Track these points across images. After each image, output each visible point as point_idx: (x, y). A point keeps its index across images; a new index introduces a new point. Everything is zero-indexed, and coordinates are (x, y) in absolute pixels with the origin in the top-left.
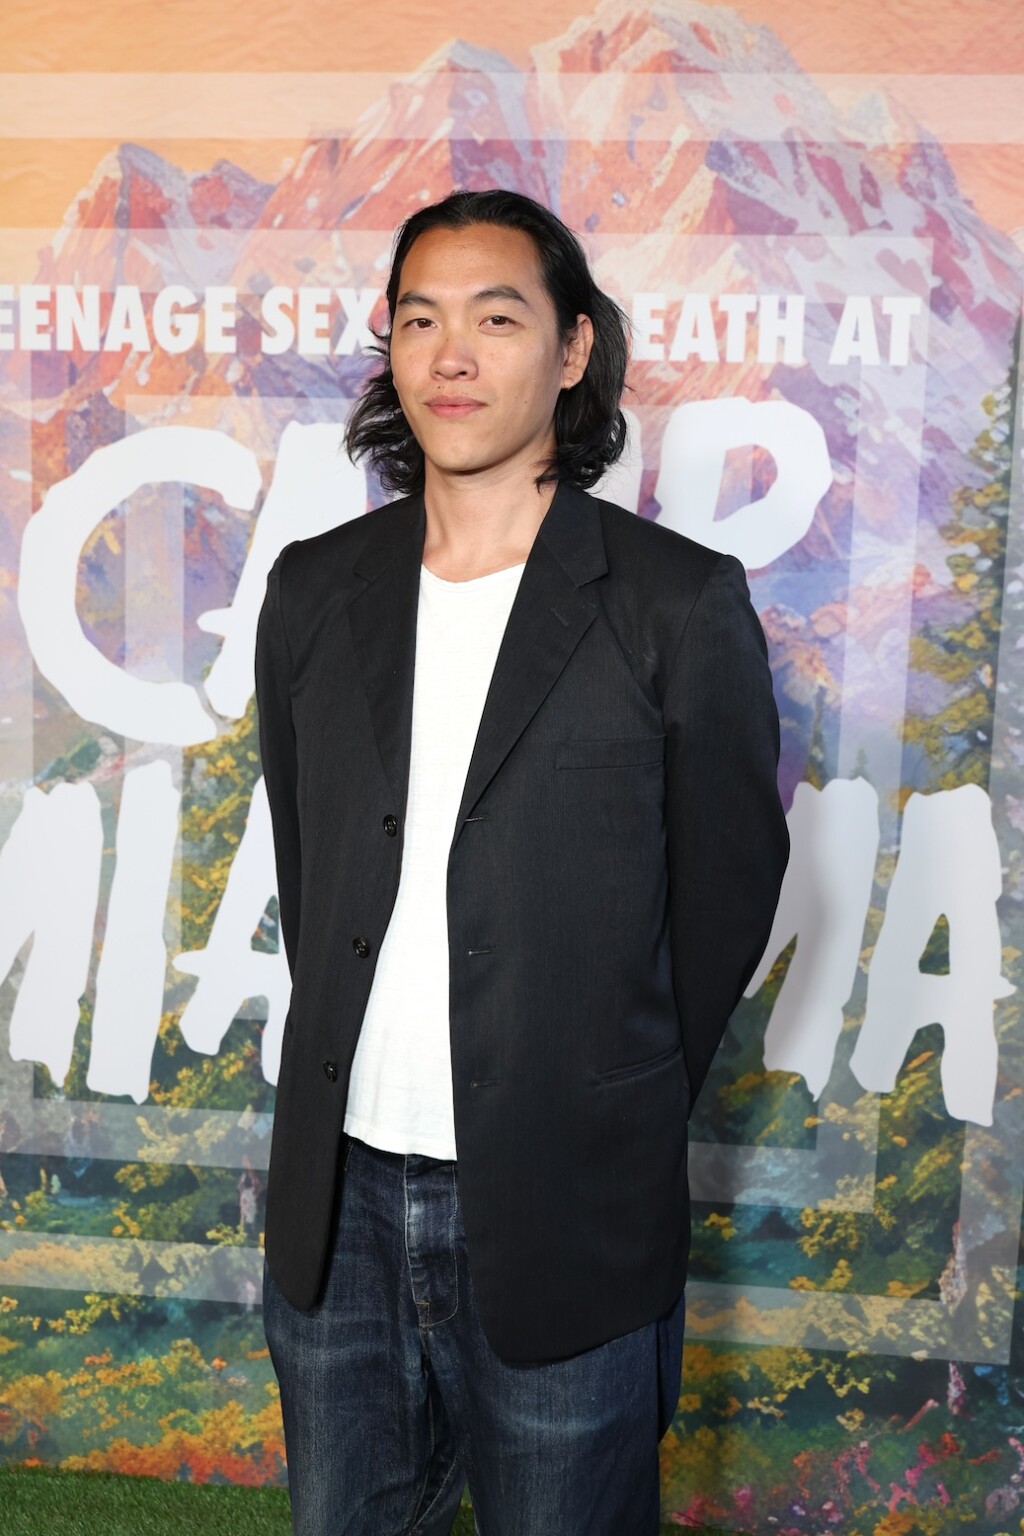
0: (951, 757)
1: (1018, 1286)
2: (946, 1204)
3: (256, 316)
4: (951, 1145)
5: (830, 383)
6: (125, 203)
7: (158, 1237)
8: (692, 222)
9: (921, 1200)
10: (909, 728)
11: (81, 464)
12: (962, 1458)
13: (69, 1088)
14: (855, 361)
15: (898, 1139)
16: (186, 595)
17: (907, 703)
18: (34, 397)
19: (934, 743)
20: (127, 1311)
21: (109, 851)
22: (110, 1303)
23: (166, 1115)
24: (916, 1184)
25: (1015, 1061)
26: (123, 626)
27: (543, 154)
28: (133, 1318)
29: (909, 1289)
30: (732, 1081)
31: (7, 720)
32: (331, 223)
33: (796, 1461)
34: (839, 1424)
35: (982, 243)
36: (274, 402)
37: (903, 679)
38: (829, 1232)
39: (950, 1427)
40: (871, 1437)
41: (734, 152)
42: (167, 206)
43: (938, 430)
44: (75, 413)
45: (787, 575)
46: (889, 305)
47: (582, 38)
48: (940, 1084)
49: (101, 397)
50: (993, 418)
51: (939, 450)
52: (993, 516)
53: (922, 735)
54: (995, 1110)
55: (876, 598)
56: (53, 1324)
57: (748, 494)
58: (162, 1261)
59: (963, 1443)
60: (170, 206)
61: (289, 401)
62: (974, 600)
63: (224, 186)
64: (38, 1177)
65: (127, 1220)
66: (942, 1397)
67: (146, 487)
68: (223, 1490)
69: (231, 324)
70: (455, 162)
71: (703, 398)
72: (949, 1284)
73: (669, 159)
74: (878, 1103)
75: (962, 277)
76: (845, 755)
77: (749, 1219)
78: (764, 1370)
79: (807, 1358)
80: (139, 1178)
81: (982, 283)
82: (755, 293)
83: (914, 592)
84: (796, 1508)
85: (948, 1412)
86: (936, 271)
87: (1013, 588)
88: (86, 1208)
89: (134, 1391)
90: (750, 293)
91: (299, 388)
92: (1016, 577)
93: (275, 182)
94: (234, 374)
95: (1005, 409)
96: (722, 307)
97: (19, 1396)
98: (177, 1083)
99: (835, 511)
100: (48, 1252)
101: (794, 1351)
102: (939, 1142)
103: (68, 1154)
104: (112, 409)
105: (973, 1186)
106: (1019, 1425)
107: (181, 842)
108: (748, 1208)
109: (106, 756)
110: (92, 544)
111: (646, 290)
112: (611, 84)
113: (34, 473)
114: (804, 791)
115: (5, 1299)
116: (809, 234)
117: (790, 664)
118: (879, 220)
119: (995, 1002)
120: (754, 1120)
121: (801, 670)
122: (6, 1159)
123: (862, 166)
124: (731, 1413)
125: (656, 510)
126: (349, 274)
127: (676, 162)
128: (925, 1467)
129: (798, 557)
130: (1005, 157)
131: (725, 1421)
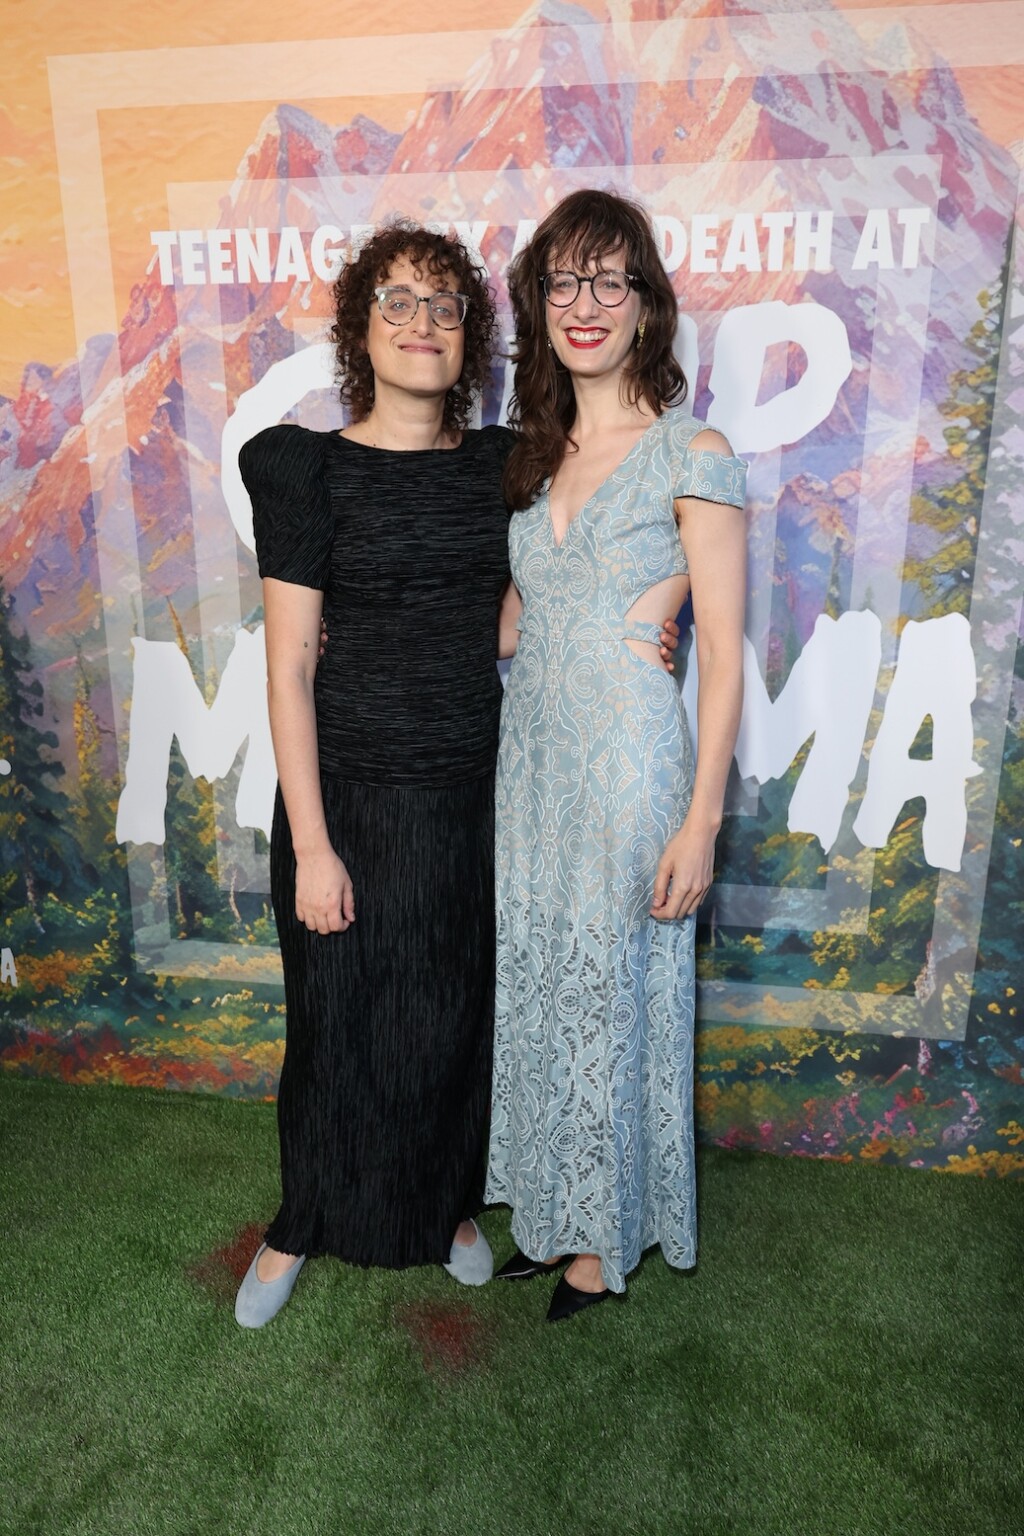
0: (941, 591)
1: (974, 986)
2: (922, 929)
4: (927, 886)
5: (853, 287)
6: (284, 156)
8: (741, 149)
9: (904, 926)
10: (907, 569)
11: (262, 376)
12: (926, 1104)
14: (874, 265)
15: (887, 882)
17: (907, 550)
18: (223, 323)
19: (927, 581)
24: (900, 914)
25: (980, 824)
27: (618, 96)
29: (893, 988)
30: (763, 839)
31: (220, 579)
32: (447, 167)
33: (805, 1105)
34: (837, 1080)
35: (983, 156)
37: (904, 530)
38: (834, 948)
39: (919, 1083)
40: (861, 1090)
41: (776, 85)
42: (318, 157)
43: (940, 322)
44: (255, 335)
45: (813, 448)
46: (903, 216)
48: (921, 842)
49: (275, 321)
50: (986, 310)
51: (940, 340)
52: (983, 393)
54: (962, 860)
55: (885, 465)
57: (784, 382)
59: (928, 1095)
60: (320, 157)
62: (964, 465)
63: (361, 137)
64: (261, 909)
66: (914, 1063)
67: (313, 392)
70: (546, 107)
71: (748, 303)
72: (923, 985)
73: (722, 94)
74: (874, 855)
75: (966, 189)
76: (857, 593)
77: (774, 939)
78: (783, 1044)
79: (815, 1036)
81: (982, 192)
82: (792, 210)
83: (916, 459)
84: (804, 1137)
85: (918, 1074)
86: (942, 185)
87: (996, 453)
90: (788, 210)
92: (999, 444)
93: (402, 133)
95: (996, 302)
96: (764, 224)
97: (258, 1055)
99: (854, 394)
100: (272, 960)
101: (806, 1030)
102: (919, 883)
104: (284, 330)
105: (943, 914)
106: (969, 1082)
108: (774, 931)
111: (702, 212)
112: (674, 29)
113: (227, 384)
114: (823, 621)
115: (244, 991)
116: (837, 157)
117: (814, 521)
118: (897, 141)
119: (967, 780)
120: (780, 868)
121: (823, 525)
122: (238, 895)
123: (884, 93)
124: (758, 1072)
125: (711, 398)
126: (463, 209)
127: (728, 98)
128: (899, 1110)
129: (824, 433)
130: (1007, 77)
131: (754, 1078)
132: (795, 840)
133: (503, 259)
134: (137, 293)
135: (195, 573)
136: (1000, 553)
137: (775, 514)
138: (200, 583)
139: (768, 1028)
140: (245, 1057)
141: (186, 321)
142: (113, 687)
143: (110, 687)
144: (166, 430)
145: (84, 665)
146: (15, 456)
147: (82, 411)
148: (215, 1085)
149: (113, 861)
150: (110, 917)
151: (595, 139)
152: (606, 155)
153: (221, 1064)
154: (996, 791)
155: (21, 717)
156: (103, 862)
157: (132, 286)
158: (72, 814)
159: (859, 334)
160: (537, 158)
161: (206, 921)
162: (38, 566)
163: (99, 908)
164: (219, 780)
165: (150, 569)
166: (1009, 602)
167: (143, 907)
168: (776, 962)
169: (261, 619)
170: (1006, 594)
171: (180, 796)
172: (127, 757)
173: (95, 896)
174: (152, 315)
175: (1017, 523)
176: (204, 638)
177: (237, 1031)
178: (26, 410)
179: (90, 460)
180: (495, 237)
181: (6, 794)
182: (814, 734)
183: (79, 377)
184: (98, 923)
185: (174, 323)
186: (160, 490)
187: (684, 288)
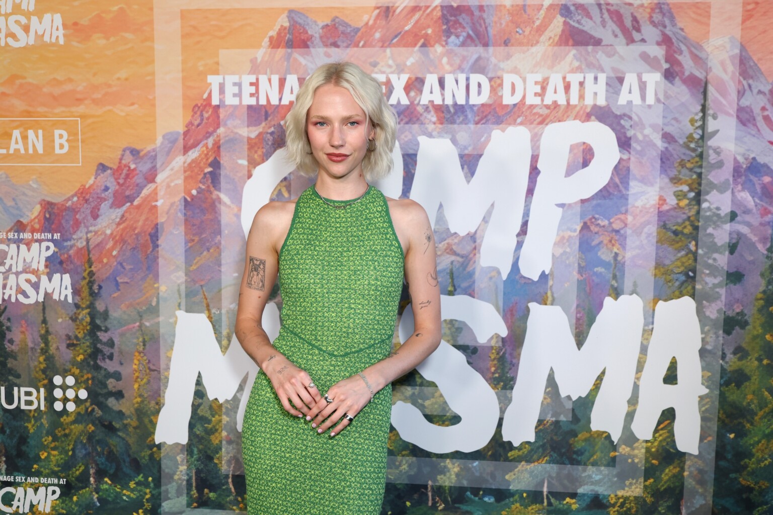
0: (677, 284)
2: (677, 492)
4: (679, 464)
5: (618, 113)
6: (290, 37)
8: (553, 41)
9: (665, 489)
10: (657, 271)
11: (270, 156)
14: (630, 103)
15: (654, 461)
17: (656, 259)
18: (248, 126)
19: (669, 278)
24: (663, 483)
25: (709, 424)
27: (484, 11)
30: (576, 436)
32: (385, 45)
35: (688, 48)
37: (654, 248)
38: (622, 505)
41: (572, 8)
43: (669, 134)
44: (267, 133)
45: (599, 201)
46: (646, 77)
48: (674, 436)
49: (280, 126)
50: (694, 128)
51: (669, 143)
52: (695, 172)
53: (663, 274)
54: (699, 448)
55: (641, 211)
57: (581, 165)
60: (311, 38)
62: (687, 211)
63: (336, 28)
70: (443, 16)
71: (559, 121)
73: (542, 12)
74: (644, 445)
75: (679, 64)
76: (628, 284)
77: (584, 500)
81: (688, 66)
82: (583, 73)
83: (658, 208)
86: (667, 61)
87: (705, 205)
90: (580, 72)
92: (706, 200)
93: (360, 26)
95: (699, 123)
96: (567, 80)
99: (621, 172)
102: (673, 462)
105: (689, 482)
108: (584, 495)
110: (276, 193)
111: (532, 72)
113: (248, 161)
114: (608, 301)
116: (607, 45)
117: (601, 242)
118: (640, 38)
119: (699, 397)
120: (587, 454)
121: (607, 245)
123: (632, 14)
125: (538, 172)
126: (394, 67)
127: (546, 14)
129: (605, 193)
130: (698, 8)
133: (417, 95)
134: (197, 109)
135: (220, 271)
136: (711, 261)
137: (578, 238)
138: (223, 277)
141: (225, 125)
142: (161, 342)
143: (159, 342)
144: (208, 187)
145: (143, 328)
146: (111, 201)
147: (156, 175)
149: (151, 456)
150: (146, 494)
151: (471, 32)
152: (477, 42)
154: (717, 403)
155: (98, 361)
156: (144, 457)
157: (194, 104)
158: (126, 425)
159: (623, 139)
160: (438, 41)
161: (212, 495)
162: (119, 267)
163: (139, 488)
164: (227, 401)
165: (191, 269)
166: (717, 290)
167: (169, 486)
170: (715, 286)
171: (200, 412)
172: (167, 386)
173: (137, 480)
174: (205, 121)
175: (719, 244)
176: (223, 311)
178: (121, 174)
179: (159, 203)
180: (413, 82)
181: (83, 412)
182: (605, 370)
183: (156, 156)
184: (138, 497)
185: (218, 126)
186: (202, 222)
187: (522, 113)
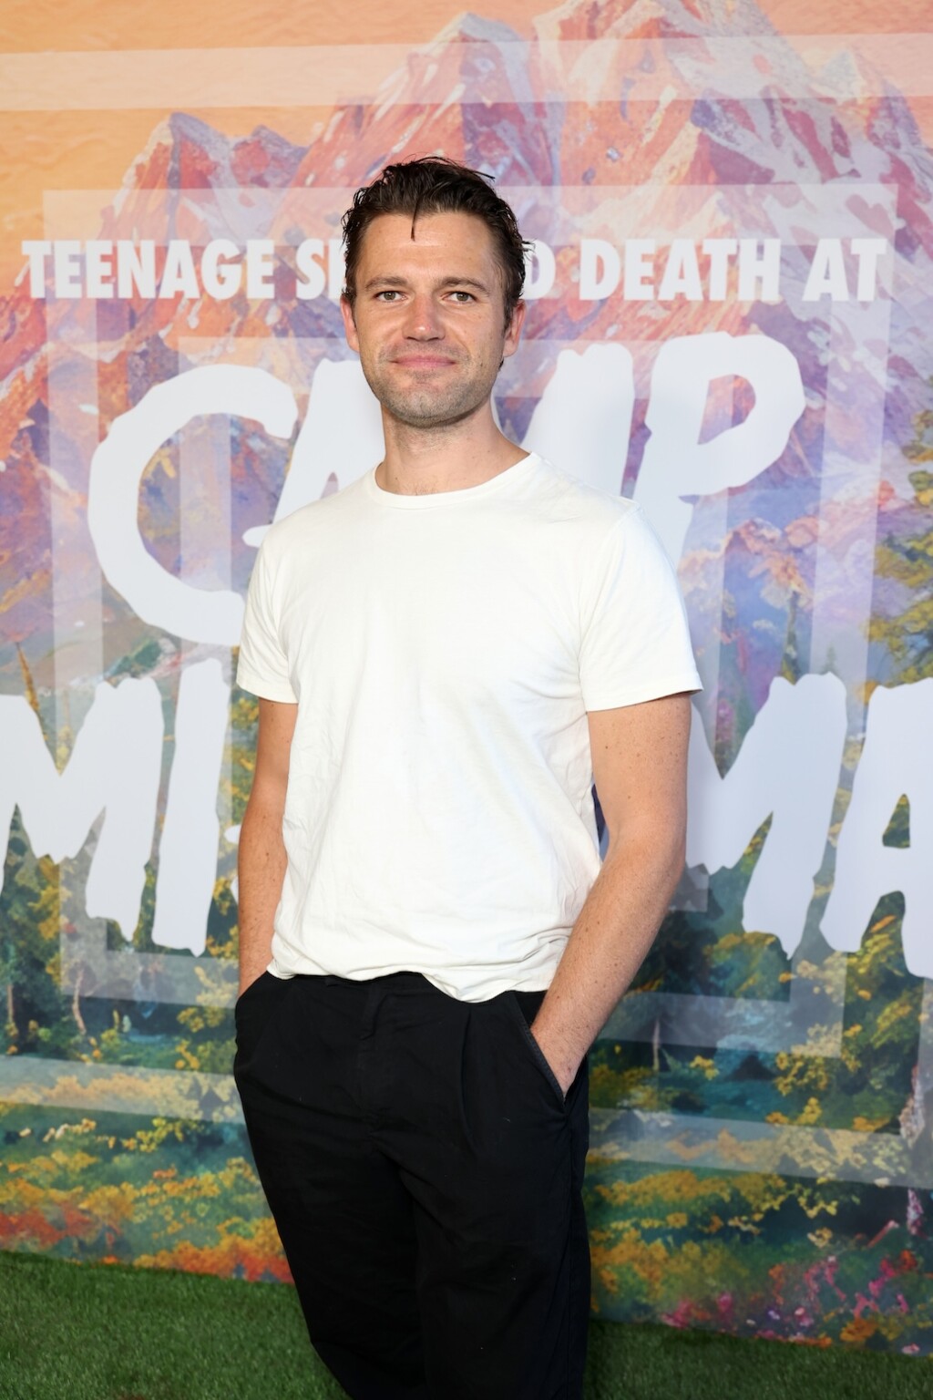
0: (913, 654)
2: (906, 1050)
3: (291, 265)
4: (910, 999)
5: (803, 318)
6: (176, 166)
7: (215, 1070)
8: (679, 173)
9: (884, 1047)
10: (874, 628)
11: (140, 398)
12: (920, 1272)
13: (137, 942)
14: (826, 297)
15: (864, 994)
16: (233, 513)
17: (873, 607)
18: (99, 340)
19: (896, 642)
20: (189, 1133)
21: (169, 738)
22: (174, 1126)
23: (220, 966)
24: (879, 1033)
26: (178, 540)
27: (545, 115)
28: (194, 1139)
29: (873, 1124)
30: (714, 940)
31: (80, 624)
32: (356, 181)
33: (771, 1272)
34: (809, 1241)
36: (308, 341)
37: (869, 584)
38: (801, 1073)
39: (909, 1245)
40: (838, 1253)
41: (716, 109)
42: (213, 168)
43: (902, 359)
44: (135, 354)
45: (763, 491)
46: (858, 246)
47: (579, 8)
48: (900, 945)
49: (157, 340)
51: (902, 377)
53: (886, 635)
55: (845, 512)
56: (126, 1143)
57: (729, 420)
58: (218, 1091)
59: (921, 1260)
60: (215, 168)
61: (322, 341)
63: (262, 149)
64: (111, 1018)
65: (188, 1055)
66: (902, 1219)
67: (197, 419)
68: (272, 1287)
69: (270, 273)
70: (466, 124)
71: (689, 333)
72: (909, 1120)
73: (658, 117)
74: (845, 961)
75: (923, 218)
76: (817, 652)
77: (729, 1062)
78: (743, 1193)
79: (781, 1184)
80: (198, 1020)
82: (736, 237)
83: (879, 506)
84: (771, 1313)
85: (908, 1233)
86: (900, 214)
88: (153, 1045)
89: (196, 1201)
90: (731, 237)
91: (330, 329)
93: (306, 145)
94: (273, 317)
96: (705, 251)
97: (98, 1204)
98: (229, 938)
99: (808, 434)
100: (121, 1082)
101: (770, 1176)
102: (901, 995)
103: (137, 998)
104: (167, 350)
105: (930, 1033)
107: (230, 730)
108: (728, 1052)
109: (166, 655)
110: (151, 469)
111: (637, 236)
112: (605, 49)
113: (100, 407)
114: (779, 685)
115: (85, 1121)
116: (783, 183)
117: (766, 572)
118: (849, 168)
120: (735, 975)
121: (777, 577)
122: (85, 1002)
123: (833, 119)
124: (713, 1229)
125: (647, 434)
127: (664, 120)
128: (886, 1279)
129: (776, 476)
131: (709, 1236)
132: (752, 941)
134: (3, 305)
135: (51, 617)
137: (723, 563)
138: (57, 629)
139: (725, 1174)
140: (83, 1206)
141: (56, 337)
144: (27, 456)
148: (43, 1242)
151: (519, 158)
152: (531, 175)
153: (51, 1214)
159: (812, 370)
161: (42, 1032)
164: (67, 861)
168: (732, 1090)
169: (128, 670)
171: (19, 879)
174: (19, 329)
176: (58, 692)
177: (73, 1172)
182: (771, 817)
185: (43, 339)
186: (16, 523)
187: (618, 316)
